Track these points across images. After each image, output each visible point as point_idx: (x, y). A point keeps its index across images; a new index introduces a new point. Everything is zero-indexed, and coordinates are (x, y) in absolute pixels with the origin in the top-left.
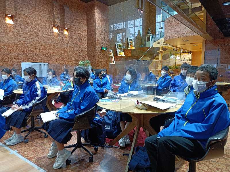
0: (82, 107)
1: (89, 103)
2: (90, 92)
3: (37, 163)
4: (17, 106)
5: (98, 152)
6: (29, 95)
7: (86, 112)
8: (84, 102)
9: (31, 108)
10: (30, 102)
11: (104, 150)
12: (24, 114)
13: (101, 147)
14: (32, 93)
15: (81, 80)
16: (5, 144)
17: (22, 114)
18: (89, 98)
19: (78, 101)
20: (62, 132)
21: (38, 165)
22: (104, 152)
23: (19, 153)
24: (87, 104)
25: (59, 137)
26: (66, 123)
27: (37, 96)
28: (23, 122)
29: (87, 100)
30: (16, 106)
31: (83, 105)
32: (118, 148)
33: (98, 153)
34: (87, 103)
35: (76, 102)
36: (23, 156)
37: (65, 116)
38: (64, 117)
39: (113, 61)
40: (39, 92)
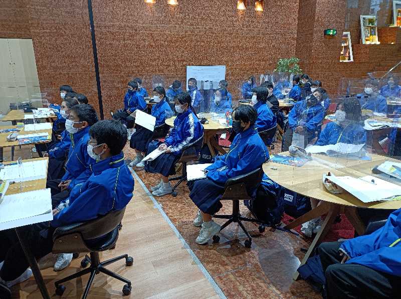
0: (239, 168)
1: (248, 163)
2: (253, 146)
3: (179, 228)
4: (166, 146)
5: (264, 234)
6: (180, 133)
7: (242, 176)
8: (243, 161)
9: (181, 151)
10: (180, 142)
11: (275, 234)
12: (173, 158)
13: (270, 228)
14: (183, 131)
15: (243, 125)
16: (151, 192)
17: (170, 158)
18: (250, 155)
19: (235, 157)
20: (208, 198)
21: (180, 232)
22: (273, 237)
23: (164, 209)
24: (246, 165)
25: (203, 204)
26: (215, 187)
27: (189, 135)
28: (171, 168)
29: (247, 157)
30: (164, 146)
31: (240, 165)
32: (298, 235)
33: (262, 235)
34: (246, 163)
35: (232, 158)
36: (167, 214)
37: (215, 177)
38: (213, 178)
39: (349, 57)
40: (192, 130)
